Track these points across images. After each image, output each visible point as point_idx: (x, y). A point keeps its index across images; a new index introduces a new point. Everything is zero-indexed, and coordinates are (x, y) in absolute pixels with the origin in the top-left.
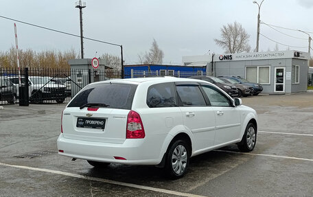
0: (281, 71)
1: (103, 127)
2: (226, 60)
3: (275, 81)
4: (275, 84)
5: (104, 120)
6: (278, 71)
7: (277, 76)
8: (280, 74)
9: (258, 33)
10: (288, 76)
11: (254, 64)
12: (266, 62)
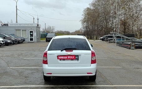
0: (32, 32)
1: (78, 59)
2: (5, 26)
3: (30, 37)
4: (30, 38)
5: (78, 56)
6: (31, 32)
7: (30, 34)
8: (32, 33)
9: (17, 14)
10: (35, 34)
11: (19, 28)
12: (25, 28)
